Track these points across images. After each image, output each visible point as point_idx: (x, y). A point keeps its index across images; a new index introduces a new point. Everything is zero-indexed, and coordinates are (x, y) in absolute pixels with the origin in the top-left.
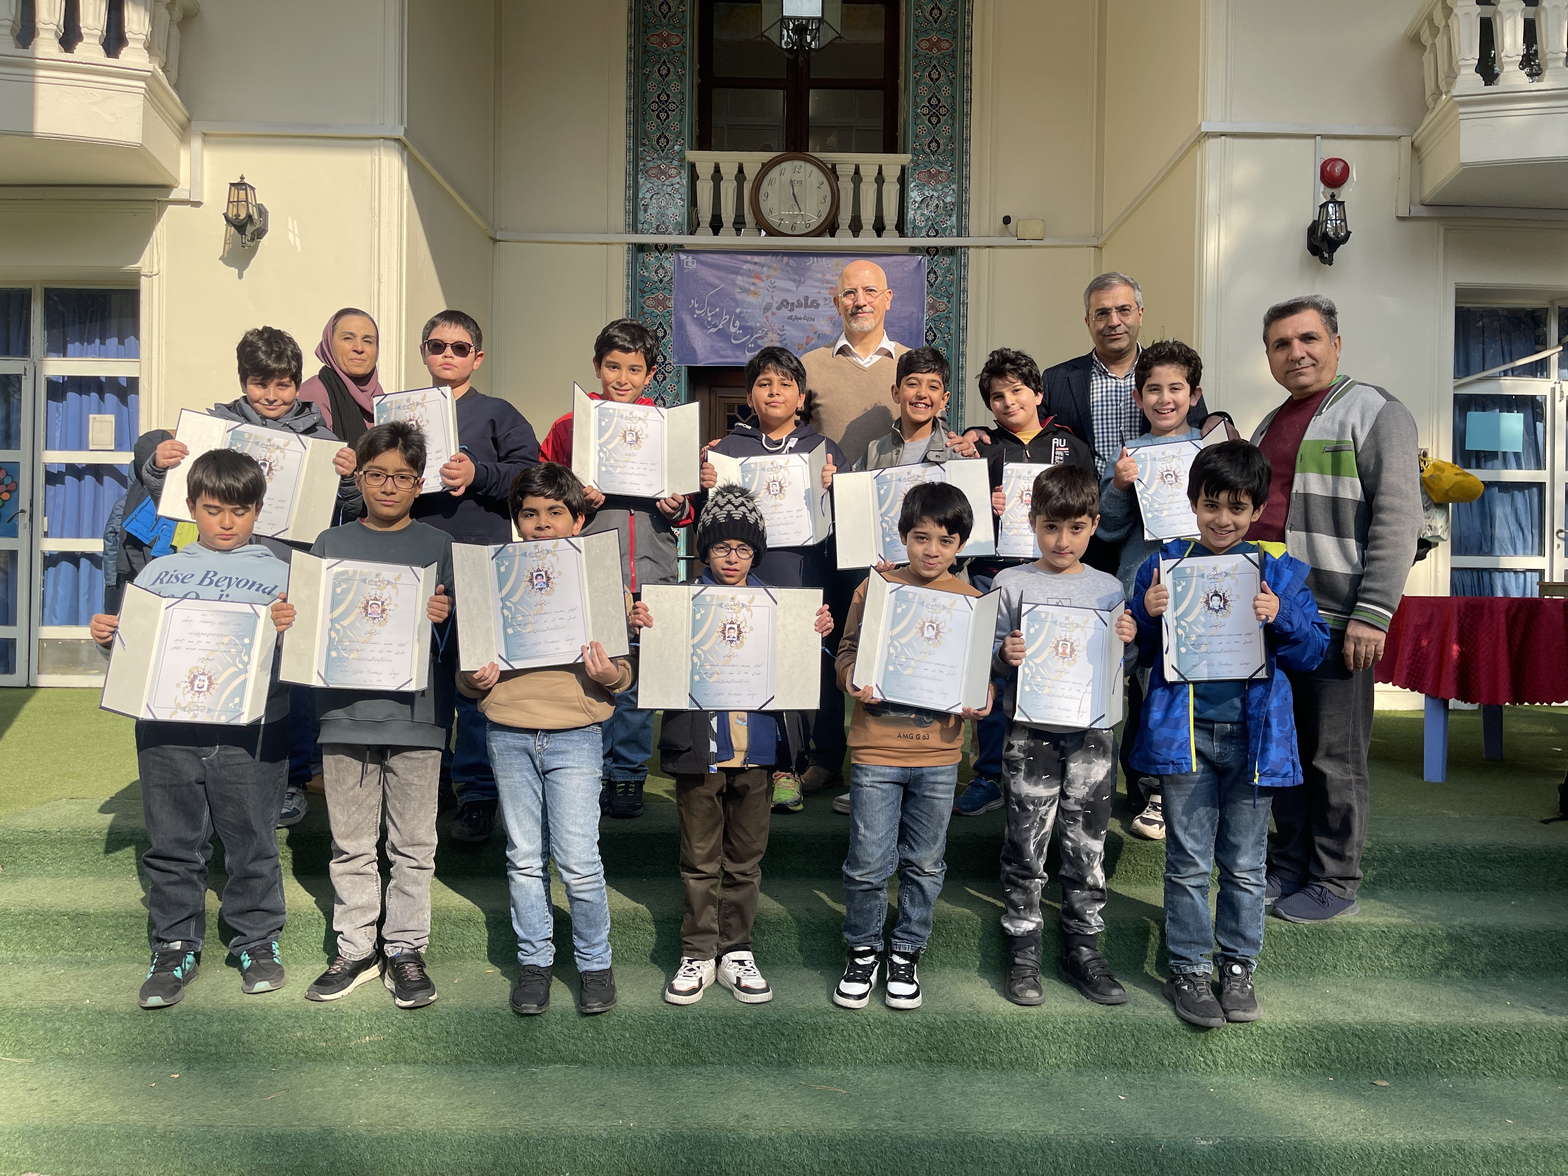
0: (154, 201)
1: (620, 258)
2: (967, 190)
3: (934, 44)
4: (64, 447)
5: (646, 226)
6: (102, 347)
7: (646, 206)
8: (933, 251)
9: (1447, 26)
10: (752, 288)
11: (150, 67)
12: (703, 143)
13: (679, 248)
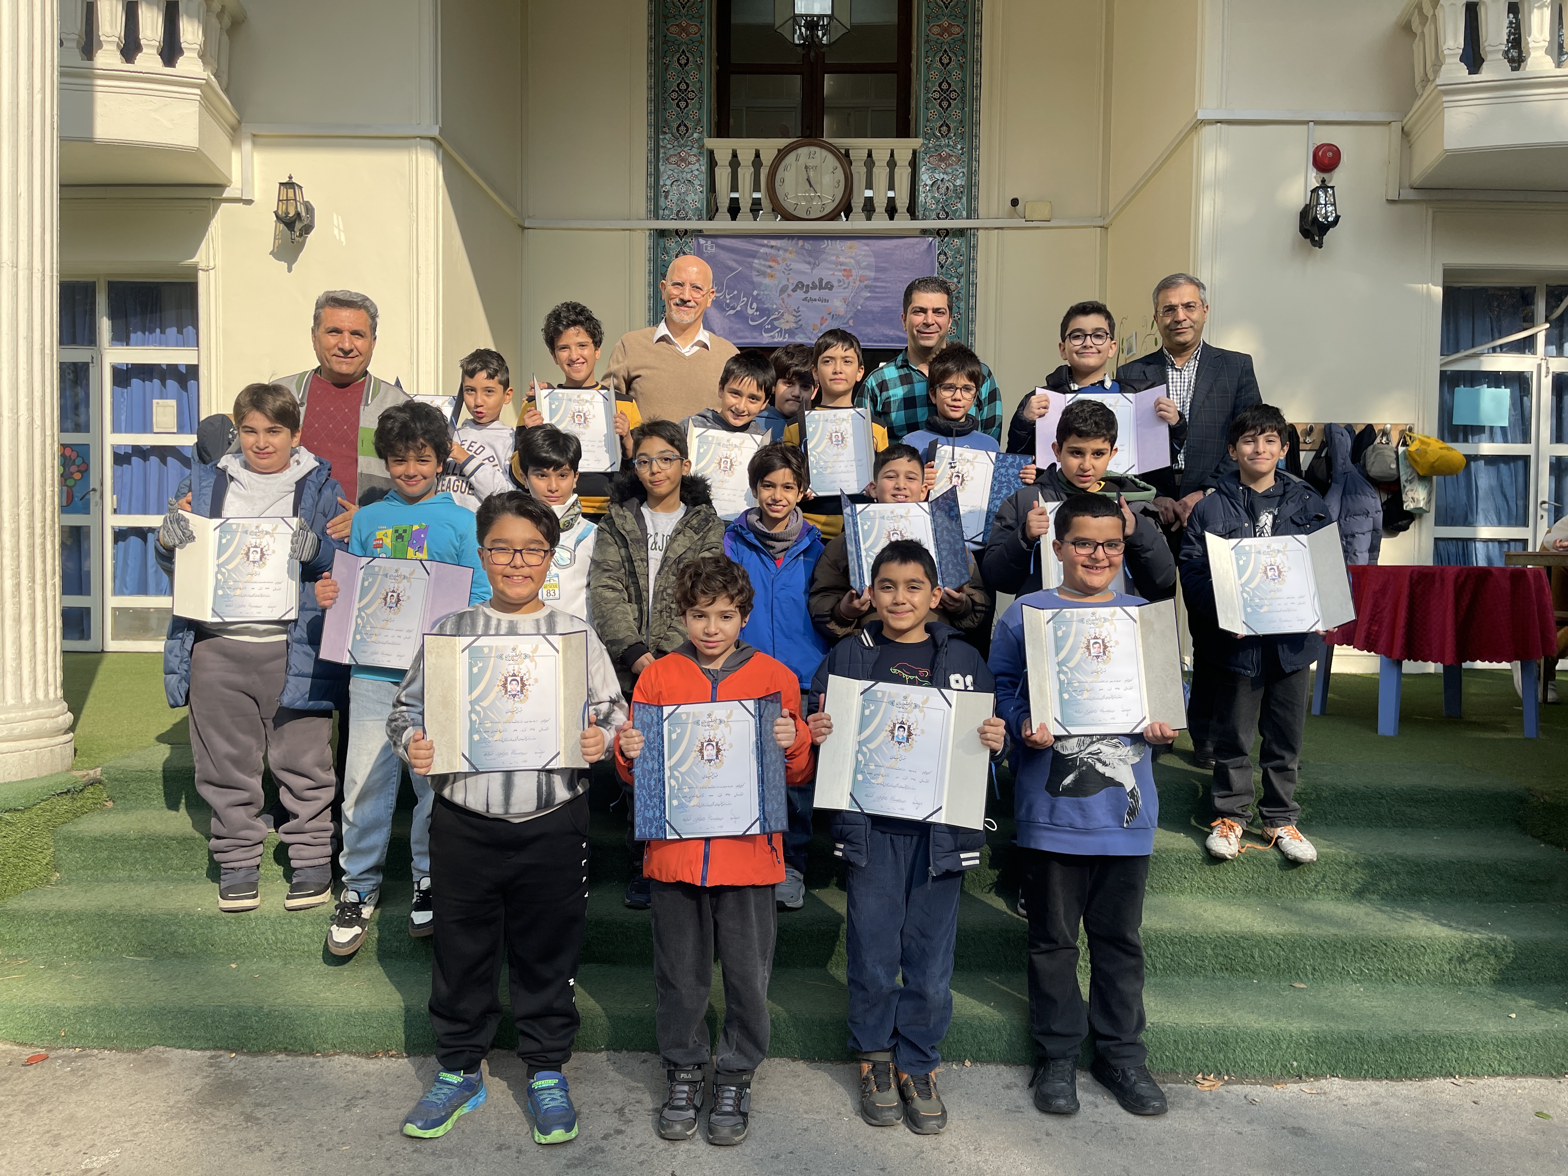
0: (209, 199)
1: (642, 244)
2: (977, 172)
3: (945, 30)
4: (130, 430)
5: (666, 212)
6: (163, 336)
7: (667, 193)
8: (944, 233)
9: (1434, 15)
10: (769, 271)
11: (205, 75)
12: (722, 130)
13: (699, 233)
